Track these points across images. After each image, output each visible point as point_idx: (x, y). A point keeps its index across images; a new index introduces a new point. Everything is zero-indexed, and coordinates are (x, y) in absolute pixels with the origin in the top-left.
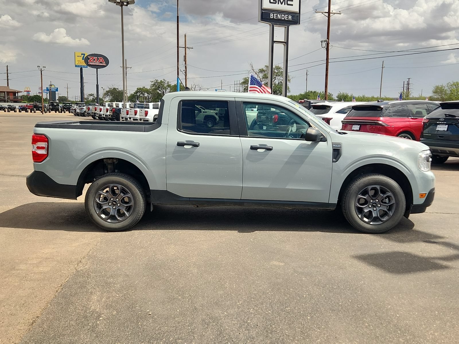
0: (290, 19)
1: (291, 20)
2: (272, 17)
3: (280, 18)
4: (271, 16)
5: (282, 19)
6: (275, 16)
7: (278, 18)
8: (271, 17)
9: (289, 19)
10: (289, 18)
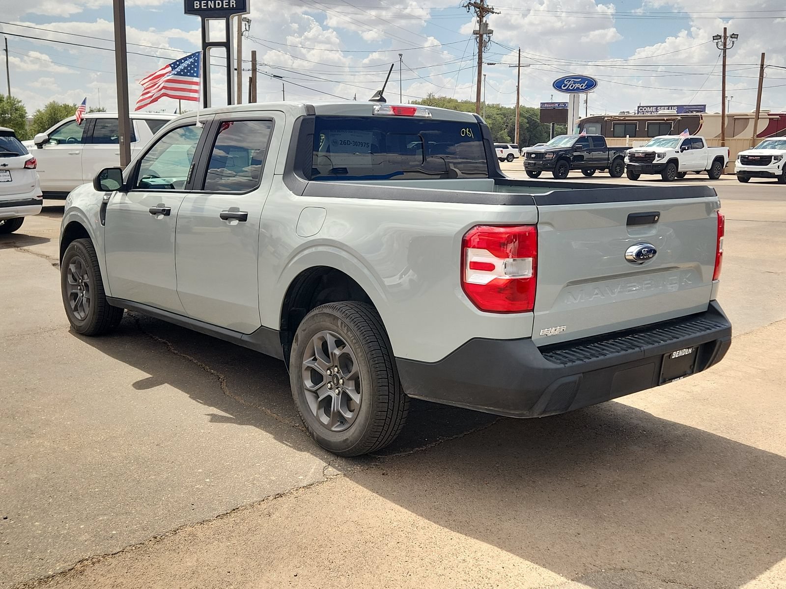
0: (233, 5)
1: (235, 6)
2: (197, 6)
3: (213, 7)
4: (195, 5)
5: (217, 7)
6: (203, 5)
7: (209, 7)
8: (195, 7)
9: (231, 6)
10: (231, 4)
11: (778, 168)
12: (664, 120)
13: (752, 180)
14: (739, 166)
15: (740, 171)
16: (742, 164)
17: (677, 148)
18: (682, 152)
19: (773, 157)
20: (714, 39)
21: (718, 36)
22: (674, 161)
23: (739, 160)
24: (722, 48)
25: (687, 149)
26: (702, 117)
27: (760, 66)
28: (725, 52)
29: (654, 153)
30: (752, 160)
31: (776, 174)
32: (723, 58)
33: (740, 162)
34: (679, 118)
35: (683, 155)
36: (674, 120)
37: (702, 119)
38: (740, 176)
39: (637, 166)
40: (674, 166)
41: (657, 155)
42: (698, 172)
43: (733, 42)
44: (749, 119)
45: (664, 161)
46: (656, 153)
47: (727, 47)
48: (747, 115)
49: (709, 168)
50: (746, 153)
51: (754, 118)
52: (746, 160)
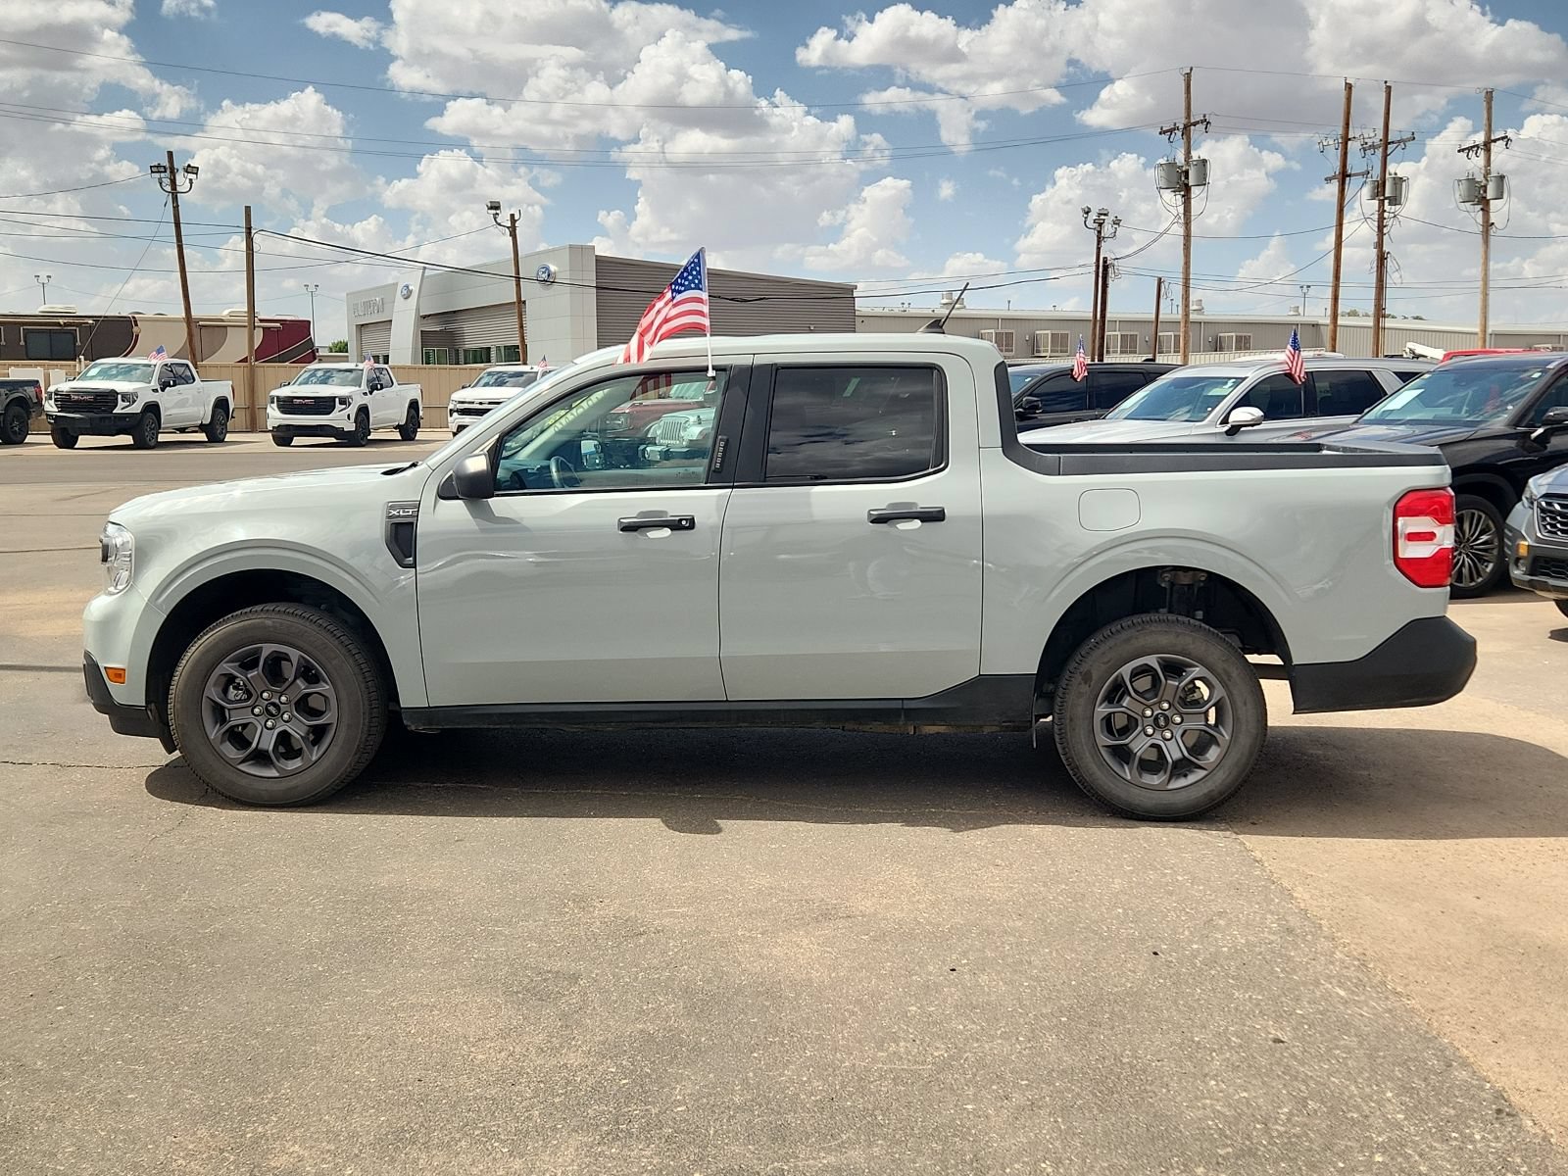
11: (349, 418)
12: (59, 324)
13: (297, 441)
14: (275, 416)
15: (279, 426)
16: (283, 412)
17: (152, 383)
18: (163, 390)
19: (337, 400)
20: (152, 172)
21: (159, 166)
22: (153, 409)
23: (275, 405)
24: (170, 190)
25: (174, 385)
26: (136, 322)
27: (244, 230)
28: (175, 199)
29: (113, 393)
30: (300, 404)
31: (345, 430)
32: (174, 210)
33: (276, 408)
34: (91, 322)
35: (168, 396)
36: (79, 325)
37: (136, 325)
38: (279, 434)
39: (81, 419)
40: (154, 417)
41: (119, 396)
42: (182, 430)
43: (191, 180)
44: (226, 327)
45: (136, 408)
46: (118, 394)
47: (179, 189)
48: (222, 321)
49: (207, 421)
50: (285, 392)
51: (245, 327)
52: (288, 405)
